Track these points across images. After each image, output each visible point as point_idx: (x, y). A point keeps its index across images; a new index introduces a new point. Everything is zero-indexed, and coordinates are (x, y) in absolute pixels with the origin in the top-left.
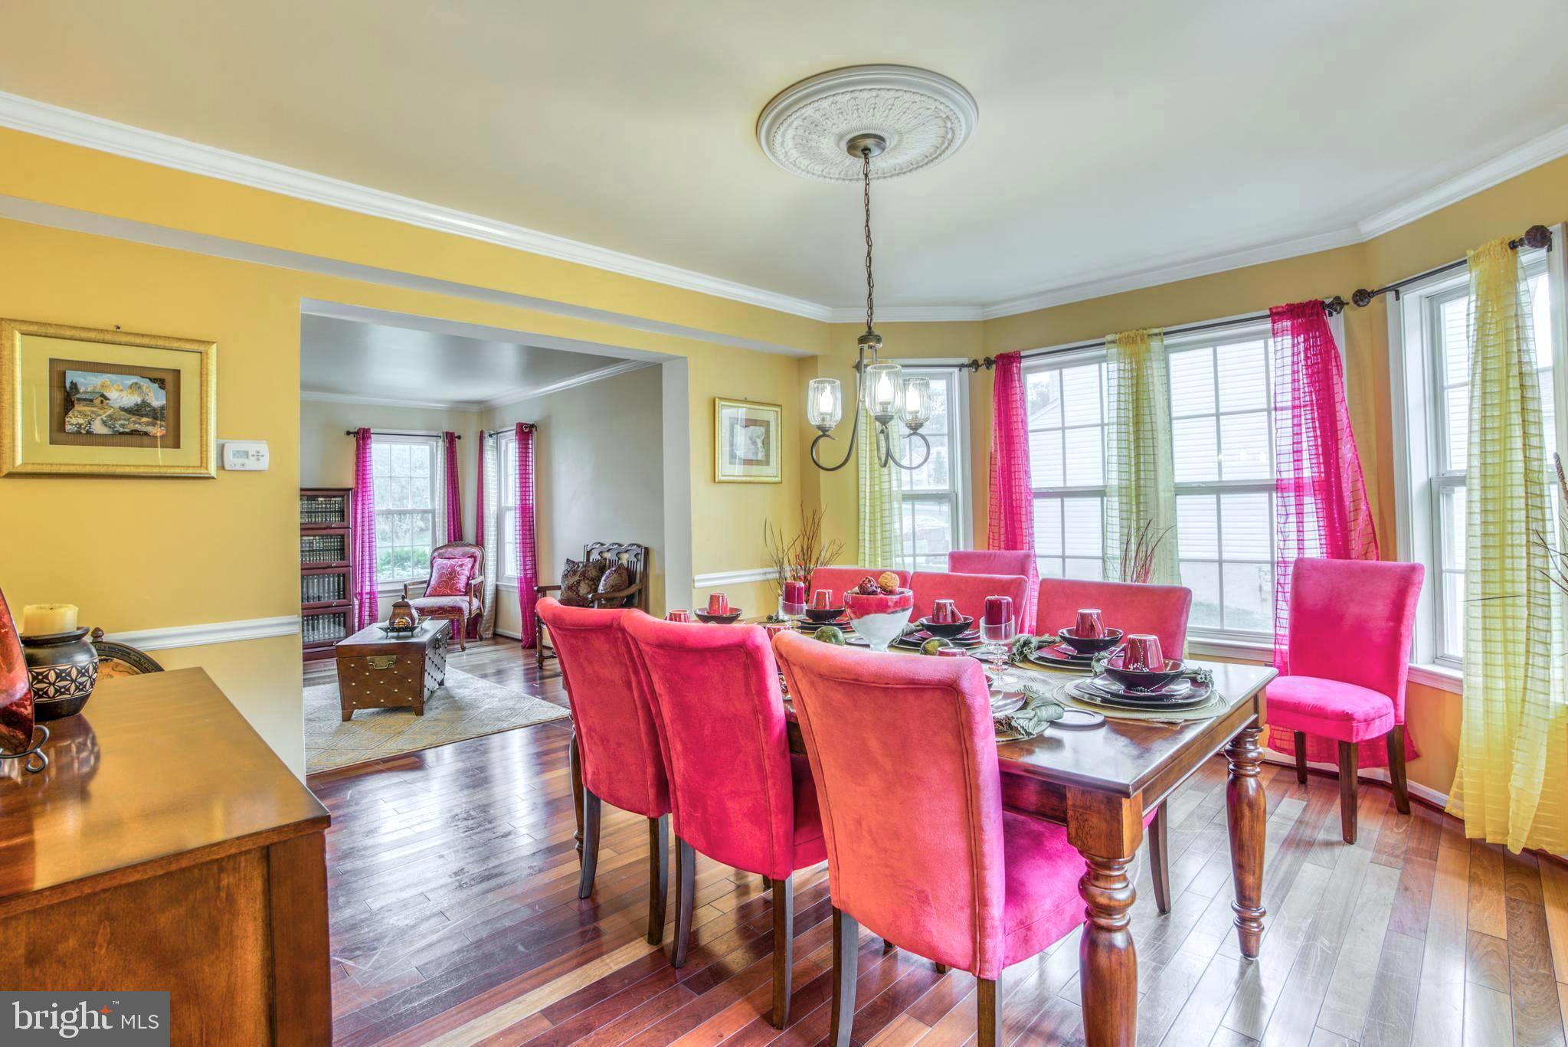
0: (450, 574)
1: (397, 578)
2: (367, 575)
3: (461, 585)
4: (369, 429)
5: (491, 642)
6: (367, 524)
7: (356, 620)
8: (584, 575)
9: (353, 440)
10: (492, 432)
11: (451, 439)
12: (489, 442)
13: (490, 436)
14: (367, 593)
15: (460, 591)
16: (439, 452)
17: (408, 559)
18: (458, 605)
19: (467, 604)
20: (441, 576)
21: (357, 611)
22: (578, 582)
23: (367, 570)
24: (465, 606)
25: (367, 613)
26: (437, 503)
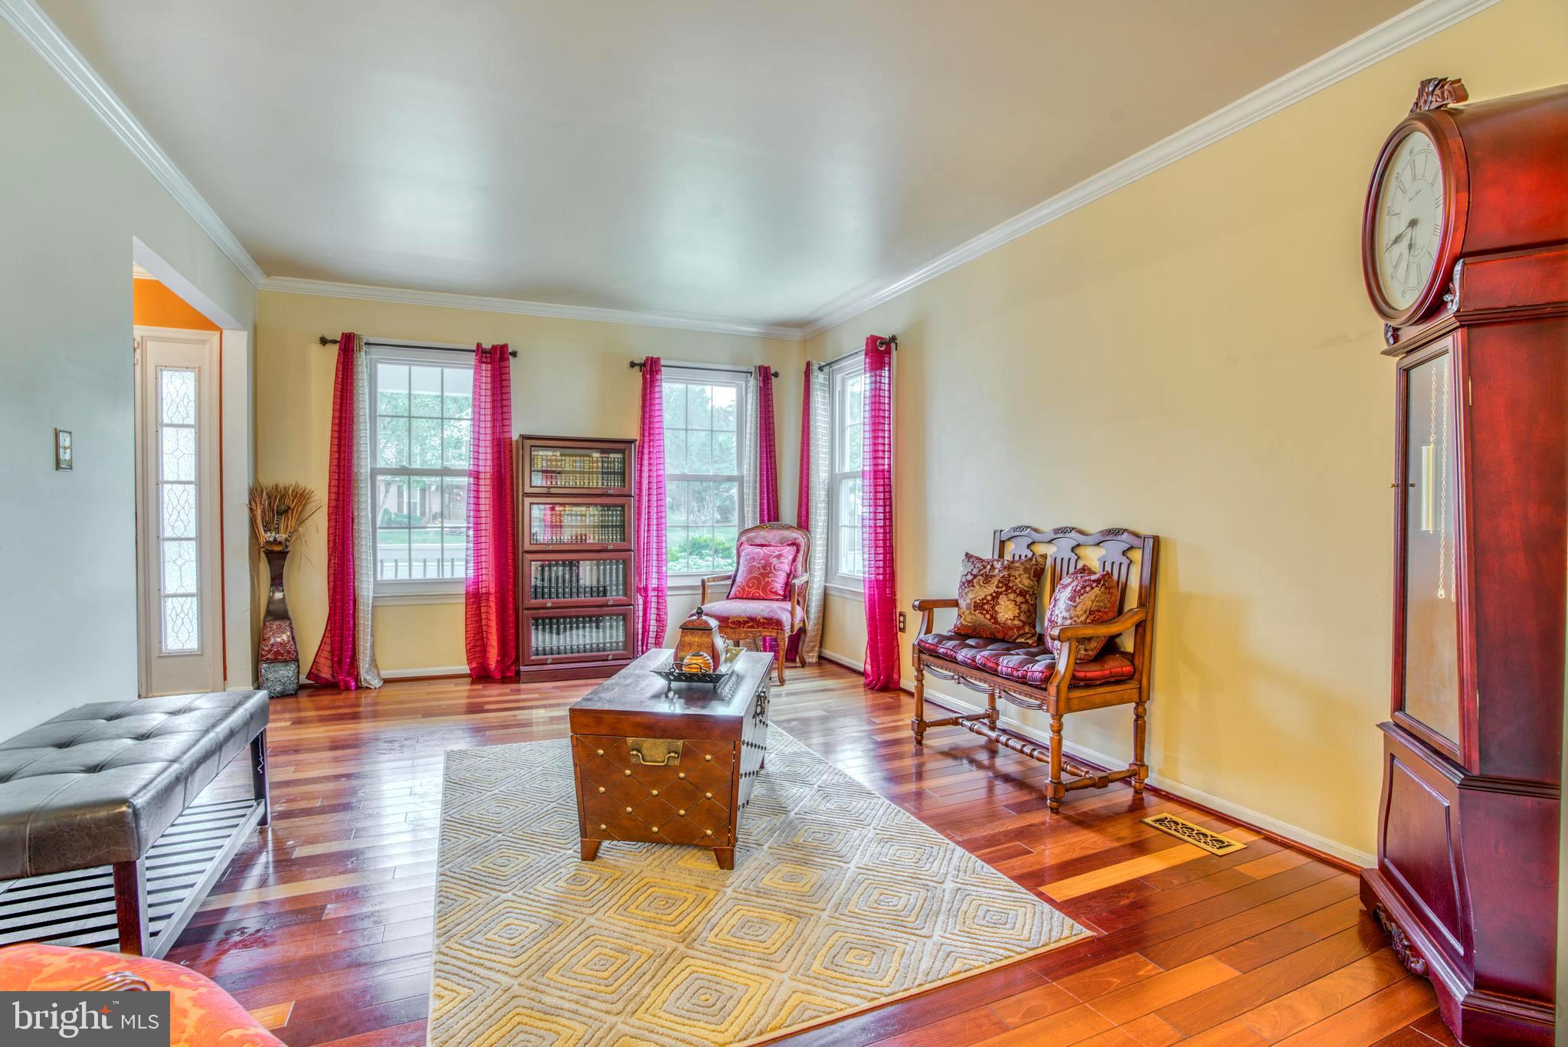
0: (764, 567)
1: (694, 571)
2: (655, 563)
3: (778, 584)
4: (658, 359)
5: (815, 671)
6: (655, 492)
7: (640, 626)
8: (1006, 584)
9: (637, 376)
10: (823, 364)
11: (766, 376)
12: (819, 379)
13: (821, 369)
14: (654, 589)
15: (776, 593)
16: (750, 396)
17: (706, 547)
18: (776, 617)
19: (789, 616)
20: (751, 570)
21: (641, 613)
22: (996, 597)
23: (655, 557)
24: (785, 618)
25: (653, 617)
26: (746, 467)
